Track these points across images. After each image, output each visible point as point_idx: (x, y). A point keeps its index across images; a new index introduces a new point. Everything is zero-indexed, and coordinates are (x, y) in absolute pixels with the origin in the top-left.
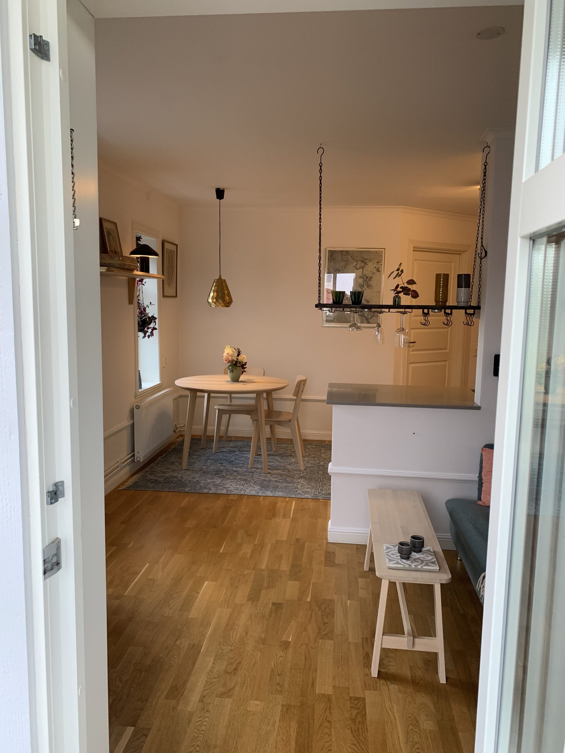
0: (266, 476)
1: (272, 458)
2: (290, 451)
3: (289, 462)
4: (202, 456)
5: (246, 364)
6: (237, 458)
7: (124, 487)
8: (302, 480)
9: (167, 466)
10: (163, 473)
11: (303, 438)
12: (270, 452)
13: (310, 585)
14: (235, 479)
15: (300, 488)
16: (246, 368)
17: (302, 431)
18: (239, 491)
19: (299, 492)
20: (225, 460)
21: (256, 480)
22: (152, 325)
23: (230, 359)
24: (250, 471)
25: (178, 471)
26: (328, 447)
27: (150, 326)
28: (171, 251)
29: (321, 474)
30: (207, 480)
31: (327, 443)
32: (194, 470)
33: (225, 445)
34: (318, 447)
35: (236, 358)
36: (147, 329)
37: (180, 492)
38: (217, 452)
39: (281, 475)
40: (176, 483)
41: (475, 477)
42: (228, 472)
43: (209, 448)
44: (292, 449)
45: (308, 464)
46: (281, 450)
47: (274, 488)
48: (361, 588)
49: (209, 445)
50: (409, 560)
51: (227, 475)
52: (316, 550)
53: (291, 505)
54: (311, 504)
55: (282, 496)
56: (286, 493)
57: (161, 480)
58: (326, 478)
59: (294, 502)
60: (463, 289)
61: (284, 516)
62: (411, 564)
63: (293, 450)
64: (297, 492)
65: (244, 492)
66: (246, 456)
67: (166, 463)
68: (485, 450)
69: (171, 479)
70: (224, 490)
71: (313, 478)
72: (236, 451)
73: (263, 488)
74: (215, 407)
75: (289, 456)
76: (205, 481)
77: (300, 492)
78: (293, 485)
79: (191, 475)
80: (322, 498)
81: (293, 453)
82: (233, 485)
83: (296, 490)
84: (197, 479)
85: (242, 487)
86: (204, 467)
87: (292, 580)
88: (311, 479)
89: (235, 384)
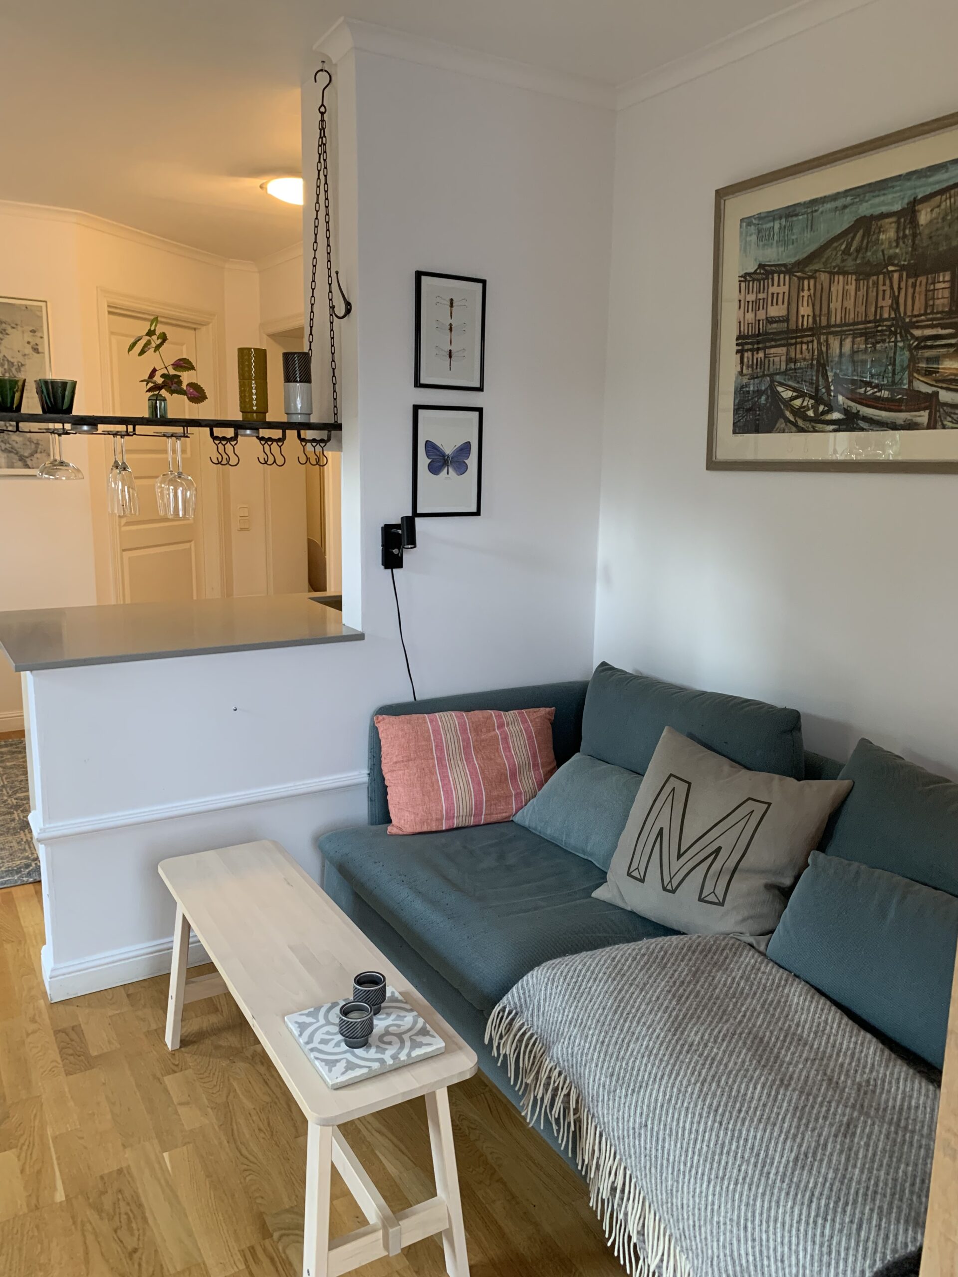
41: (361, 775)
48: (181, 1104)
50: (370, 1046)
52: (28, 1035)
60: (298, 384)
62: (379, 1056)
68: (384, 719)
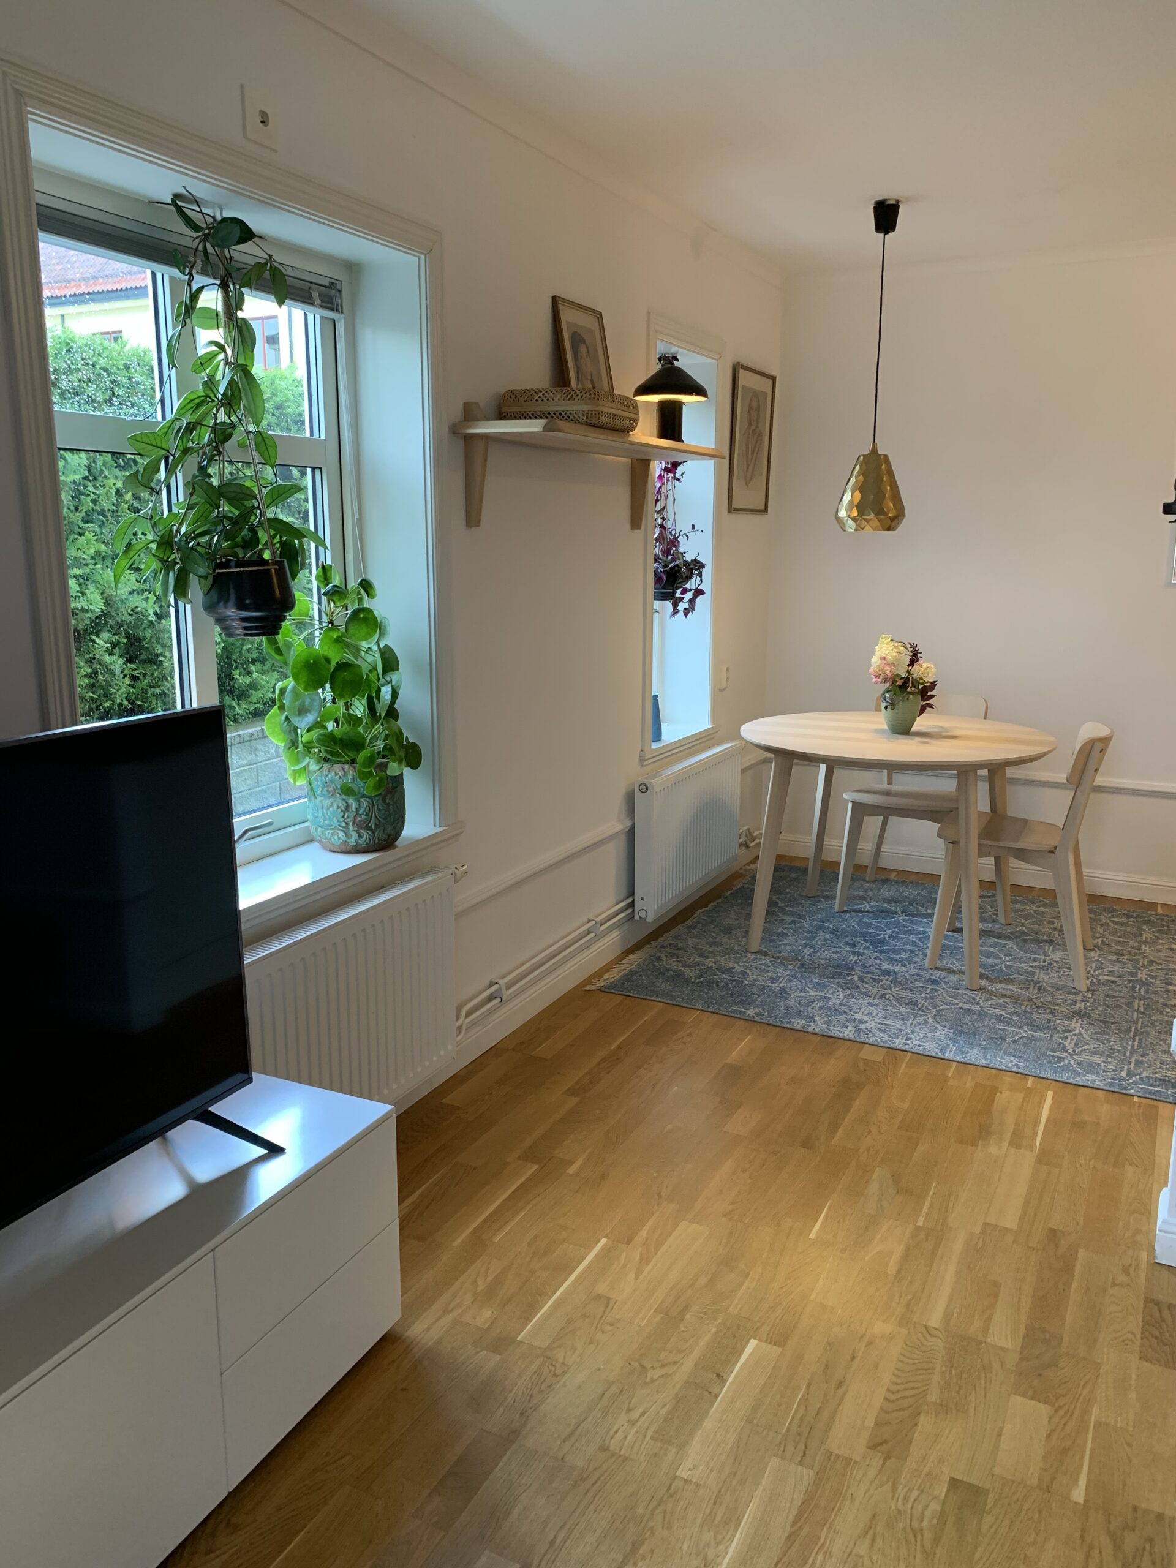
0: (974, 999)
1: (995, 945)
2: (1050, 928)
3: (1044, 961)
4: (803, 918)
5: (933, 685)
6: (898, 933)
7: (601, 984)
8: (1079, 1025)
9: (715, 935)
10: (701, 956)
11: (1089, 890)
12: (990, 925)
13: (1087, 1432)
14: (883, 996)
15: (1070, 1051)
16: (932, 696)
17: (1086, 871)
18: (890, 1037)
19: (1066, 1061)
20: (863, 935)
21: (941, 1008)
22: (691, 584)
23: (888, 672)
24: (927, 975)
25: (738, 953)
26: (1163, 926)
27: (688, 586)
28: (756, 395)
29: (1138, 1011)
30: (808, 989)
31: (1160, 910)
32: (779, 958)
33: (870, 894)
34: (1133, 922)
35: (906, 671)
36: (681, 593)
37: (732, 1016)
38: (846, 911)
39: (1016, 1000)
40: (728, 989)
42: (867, 973)
43: (827, 898)
44: (1055, 921)
45: (1099, 974)
46: (1023, 921)
47: (992, 1039)
49: (828, 888)
51: (863, 982)
53: (1040, 1104)
54: (1105, 1111)
55: (1015, 1069)
56: (1026, 1060)
57: (691, 973)
58: (1152, 1024)
59: (1050, 1094)
61: (1017, 1141)
63: (1057, 925)
64: (1062, 1063)
65: (904, 1041)
66: (922, 929)
67: (713, 926)
69: (718, 975)
70: (849, 1028)
71: (1112, 1020)
72: (896, 913)
73: (960, 1036)
74: (845, 796)
75: (1045, 941)
76: (801, 991)
77: (1072, 1062)
78: (1052, 1036)
79: (768, 971)
80: (1139, 1094)
81: (1056, 933)
82: (877, 1014)
83: (1058, 1054)
84: (781, 985)
85: (899, 1024)
86: (806, 951)
87: (1024, 1395)
88: (1108, 1022)
89: (899, 740)
